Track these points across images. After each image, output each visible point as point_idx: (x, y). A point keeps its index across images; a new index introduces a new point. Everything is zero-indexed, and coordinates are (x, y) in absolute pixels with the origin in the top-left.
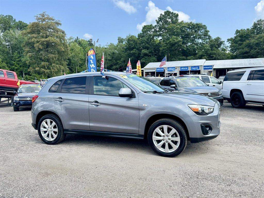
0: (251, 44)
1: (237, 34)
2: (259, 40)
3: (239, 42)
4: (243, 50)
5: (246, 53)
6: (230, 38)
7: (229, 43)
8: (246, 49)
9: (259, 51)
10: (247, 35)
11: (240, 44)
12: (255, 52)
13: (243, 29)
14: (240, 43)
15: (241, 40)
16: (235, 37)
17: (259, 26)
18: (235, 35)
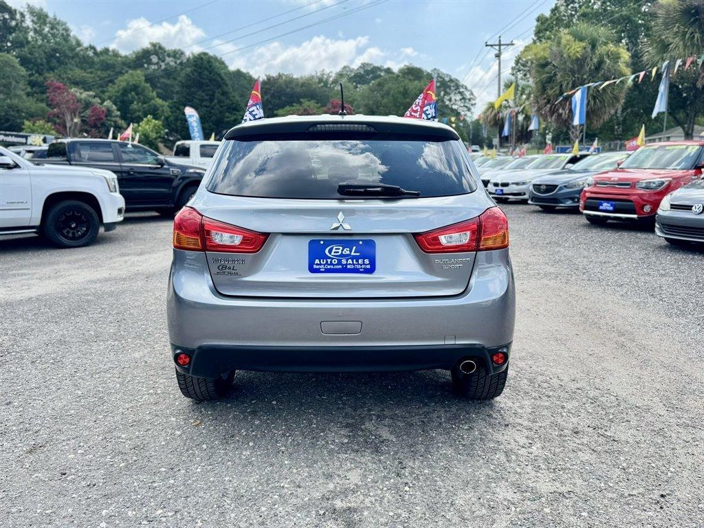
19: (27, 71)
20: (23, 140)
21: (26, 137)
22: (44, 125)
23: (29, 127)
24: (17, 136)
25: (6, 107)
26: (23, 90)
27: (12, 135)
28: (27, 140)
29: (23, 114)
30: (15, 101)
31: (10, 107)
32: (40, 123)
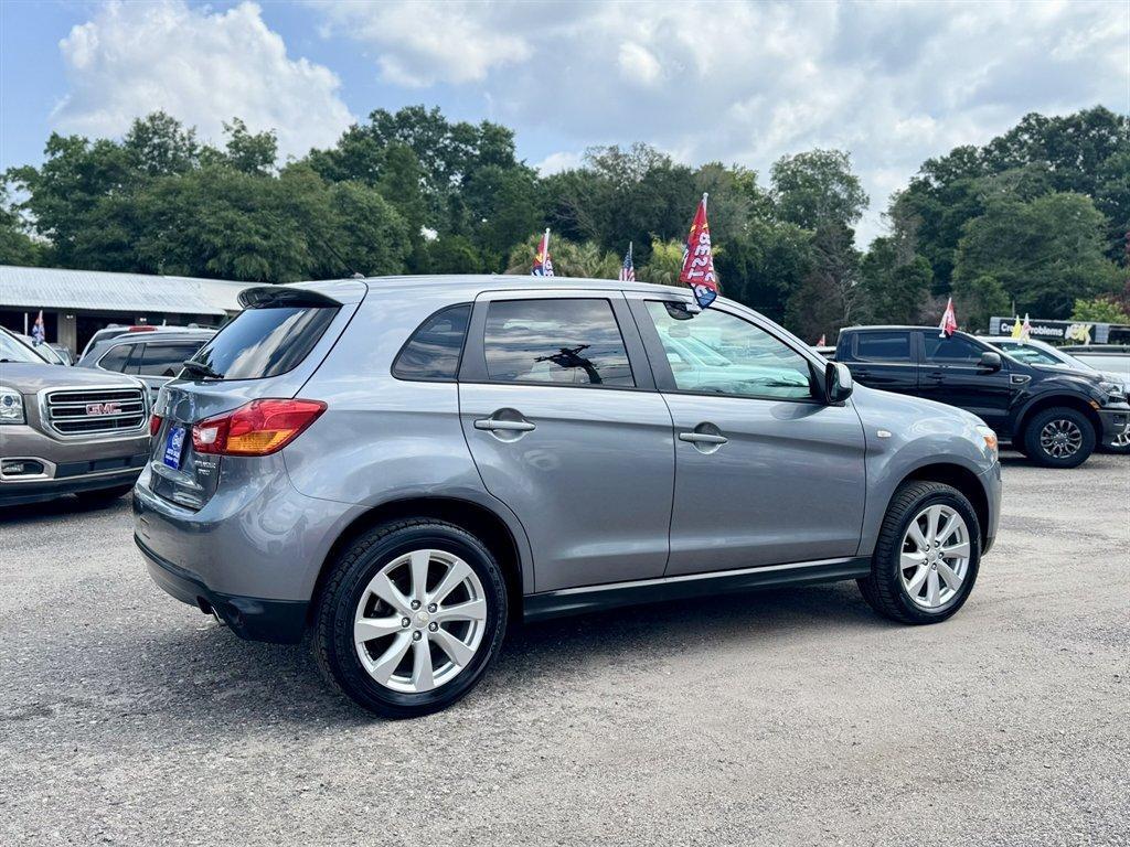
0: (139, 212)
1: (53, 154)
2: (170, 198)
3: (79, 194)
4: (99, 233)
5: (117, 246)
6: (19, 166)
7: (17, 189)
8: (117, 232)
9: (173, 245)
10: (113, 167)
11: (86, 206)
12: (158, 248)
13: (81, 139)
14: (80, 200)
15: (85, 187)
16: (50, 167)
17: (156, 141)
18: (47, 159)
19: (1106, 216)
20: (1059, 332)
21: (1064, 327)
22: (1107, 306)
23: (1083, 311)
24: (1050, 326)
25: (1061, 280)
26: (1098, 248)
27: (1043, 325)
28: (1064, 333)
29: (1088, 289)
30: (1079, 269)
31: (1069, 279)
32: (1101, 302)
